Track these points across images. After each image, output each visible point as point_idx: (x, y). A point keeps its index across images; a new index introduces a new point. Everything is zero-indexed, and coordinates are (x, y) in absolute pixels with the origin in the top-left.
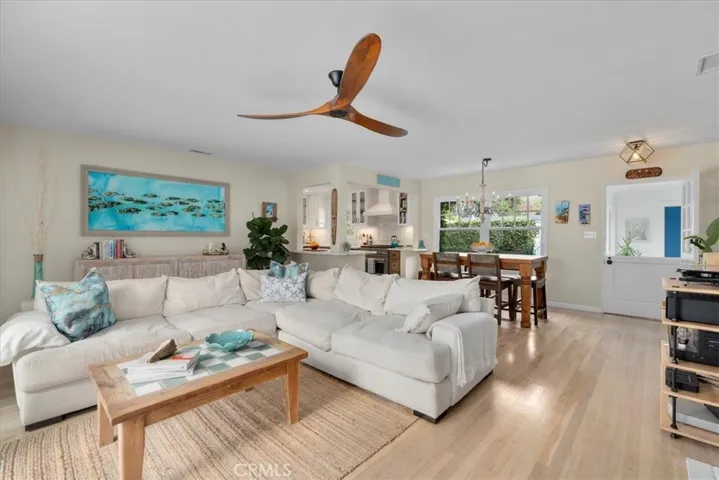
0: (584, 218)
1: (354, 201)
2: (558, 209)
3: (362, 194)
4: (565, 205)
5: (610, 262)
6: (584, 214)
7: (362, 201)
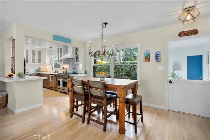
0: (158, 58)
1: (58, 52)
2: (145, 54)
3: (61, 49)
4: (148, 52)
5: (171, 82)
6: (157, 57)
7: (61, 52)
